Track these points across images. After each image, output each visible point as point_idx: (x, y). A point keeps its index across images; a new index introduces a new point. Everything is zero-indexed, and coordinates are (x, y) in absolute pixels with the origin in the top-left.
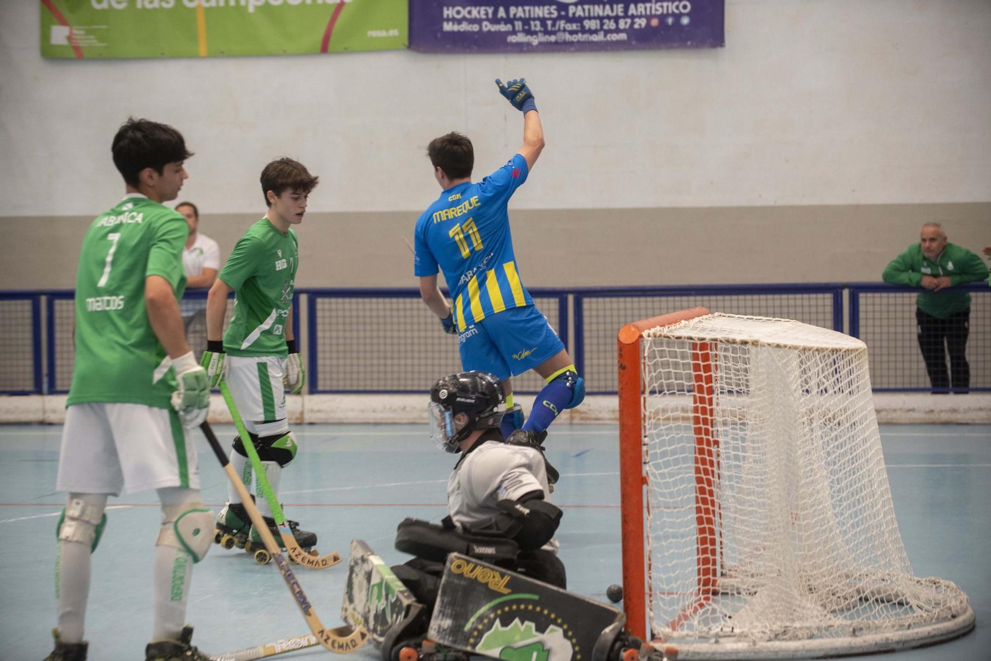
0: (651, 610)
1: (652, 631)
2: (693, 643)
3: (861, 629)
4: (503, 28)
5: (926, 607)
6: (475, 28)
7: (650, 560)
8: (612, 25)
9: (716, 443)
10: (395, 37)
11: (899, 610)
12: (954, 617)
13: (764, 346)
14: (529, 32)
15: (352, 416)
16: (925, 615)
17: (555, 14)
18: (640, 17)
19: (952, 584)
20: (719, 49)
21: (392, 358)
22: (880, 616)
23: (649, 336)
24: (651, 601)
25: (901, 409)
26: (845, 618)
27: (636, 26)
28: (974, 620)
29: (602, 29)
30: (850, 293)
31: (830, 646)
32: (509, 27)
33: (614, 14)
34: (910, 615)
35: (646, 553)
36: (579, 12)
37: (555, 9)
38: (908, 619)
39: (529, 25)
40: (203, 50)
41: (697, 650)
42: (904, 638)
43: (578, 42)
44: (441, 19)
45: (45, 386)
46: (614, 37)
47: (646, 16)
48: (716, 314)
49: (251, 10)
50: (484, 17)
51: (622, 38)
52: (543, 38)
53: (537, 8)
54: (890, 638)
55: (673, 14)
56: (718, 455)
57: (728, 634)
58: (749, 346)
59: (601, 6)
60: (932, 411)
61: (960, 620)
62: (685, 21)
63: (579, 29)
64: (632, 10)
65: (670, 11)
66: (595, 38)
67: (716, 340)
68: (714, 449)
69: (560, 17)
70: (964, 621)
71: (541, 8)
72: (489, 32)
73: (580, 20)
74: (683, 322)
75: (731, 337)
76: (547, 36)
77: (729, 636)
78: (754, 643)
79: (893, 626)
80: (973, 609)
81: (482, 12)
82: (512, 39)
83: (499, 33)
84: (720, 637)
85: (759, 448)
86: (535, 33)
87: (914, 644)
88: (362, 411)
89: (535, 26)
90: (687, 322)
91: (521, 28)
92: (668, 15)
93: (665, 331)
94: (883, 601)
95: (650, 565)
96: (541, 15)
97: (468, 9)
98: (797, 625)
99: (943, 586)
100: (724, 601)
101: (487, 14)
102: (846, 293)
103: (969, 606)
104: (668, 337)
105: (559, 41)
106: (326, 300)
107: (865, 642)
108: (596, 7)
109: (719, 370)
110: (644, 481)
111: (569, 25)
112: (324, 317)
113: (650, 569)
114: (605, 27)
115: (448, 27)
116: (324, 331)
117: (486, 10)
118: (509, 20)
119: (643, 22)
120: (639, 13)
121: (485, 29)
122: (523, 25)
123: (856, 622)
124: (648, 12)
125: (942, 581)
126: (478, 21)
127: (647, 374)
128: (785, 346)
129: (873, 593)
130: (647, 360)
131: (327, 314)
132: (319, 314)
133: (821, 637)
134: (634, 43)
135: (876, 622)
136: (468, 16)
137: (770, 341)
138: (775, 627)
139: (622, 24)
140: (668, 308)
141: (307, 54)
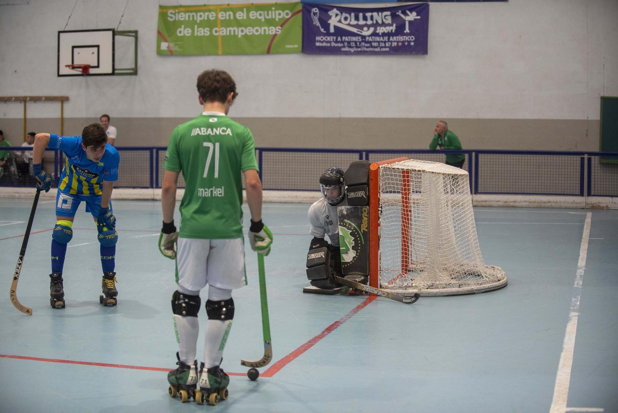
0: (380, 276)
1: (380, 284)
2: (396, 289)
3: (462, 285)
4: (340, 45)
5: (489, 277)
6: (329, 45)
7: (380, 256)
8: (383, 45)
9: (410, 211)
10: (296, 48)
11: (477, 278)
12: (499, 280)
13: (427, 172)
14: (350, 47)
15: (275, 199)
16: (487, 280)
17: (361, 40)
18: (394, 42)
19: (500, 268)
20: (426, 56)
21: (292, 176)
22: (470, 280)
23: (382, 168)
24: (380, 273)
25: (494, 201)
26: (456, 280)
27: (393, 45)
28: (507, 282)
29: (379, 46)
30: (475, 154)
31: (450, 291)
32: (342, 45)
33: (384, 40)
34: (482, 279)
35: (379, 254)
36: (370, 39)
37: (360, 38)
38: (481, 281)
39: (350, 44)
40: (220, 52)
41: (398, 292)
42: (479, 289)
43: (370, 51)
44: (315, 41)
45: (154, 185)
46: (384, 49)
47: (397, 42)
48: (411, 160)
49: (240, 36)
50: (332, 40)
51: (387, 50)
52: (355, 49)
53: (353, 38)
54: (473, 288)
55: (408, 41)
56: (411, 216)
57: (410, 286)
58: (421, 172)
59: (379, 37)
60: (506, 202)
61: (501, 282)
62: (412, 44)
63: (370, 46)
64: (391, 39)
65: (406, 40)
66: (376, 50)
67: (408, 169)
68: (409, 213)
69: (362, 41)
70: (503, 282)
71: (355, 37)
72: (334, 46)
73: (370, 42)
74: (397, 162)
75: (414, 169)
76: (357, 49)
77: (411, 287)
78: (420, 290)
79: (475, 284)
80: (507, 278)
81: (332, 39)
82: (343, 49)
83: (338, 47)
84: (407, 287)
85: (424, 213)
86: (352, 47)
87: (483, 291)
88: (280, 198)
89: (353, 44)
90: (398, 163)
91: (347, 45)
92: (405, 41)
93: (389, 166)
94: (471, 275)
95: (380, 258)
96: (355, 40)
97: (326, 37)
98: (437, 283)
99: (496, 269)
100: (409, 273)
101: (333, 39)
102: (474, 154)
103: (505, 276)
104: (390, 168)
105: (362, 51)
106: (266, 152)
107: (463, 290)
108: (377, 37)
109: (412, 182)
110: (379, 225)
111: (366, 44)
112: (265, 159)
113: (380, 260)
114: (381, 45)
115: (318, 44)
116: (265, 165)
117: (333, 38)
118: (342, 42)
119: (395, 44)
120: (394, 40)
121: (332, 45)
122: (348, 44)
123: (461, 282)
124: (398, 40)
125: (496, 267)
126: (330, 42)
127: (381, 183)
128: (436, 173)
129: (468, 271)
130: (381, 177)
131: (266, 158)
132: (263, 158)
133: (447, 288)
134: (392, 52)
135: (468, 282)
136: (326, 40)
137: (429, 171)
138: (429, 284)
139: (387, 45)
140: (383, 158)
141: (262, 54)
